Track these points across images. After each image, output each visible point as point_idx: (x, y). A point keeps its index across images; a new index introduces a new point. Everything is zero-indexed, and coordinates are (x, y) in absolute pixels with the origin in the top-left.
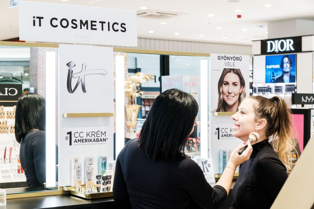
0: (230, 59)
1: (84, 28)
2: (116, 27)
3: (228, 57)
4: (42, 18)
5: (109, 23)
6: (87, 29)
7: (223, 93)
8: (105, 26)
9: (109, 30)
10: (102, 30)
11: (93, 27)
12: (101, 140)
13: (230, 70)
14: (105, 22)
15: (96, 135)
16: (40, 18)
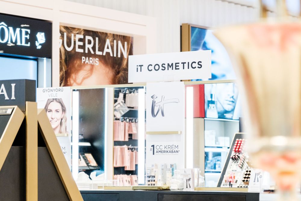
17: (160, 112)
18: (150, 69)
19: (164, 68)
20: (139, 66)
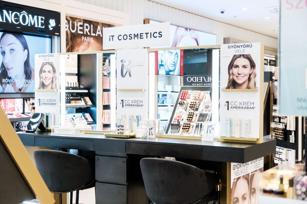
0: (240, 47)
1: (136, 38)
2: (155, 35)
3: (238, 46)
4: (114, 36)
5: (151, 33)
6: (138, 38)
7: (233, 74)
8: (149, 35)
9: (151, 37)
10: (147, 38)
11: (141, 37)
12: (140, 106)
13: (240, 56)
14: (148, 33)
15: (137, 102)
16: (113, 36)
17: (128, 74)
18: (120, 39)
19: (131, 38)
20: (111, 36)
